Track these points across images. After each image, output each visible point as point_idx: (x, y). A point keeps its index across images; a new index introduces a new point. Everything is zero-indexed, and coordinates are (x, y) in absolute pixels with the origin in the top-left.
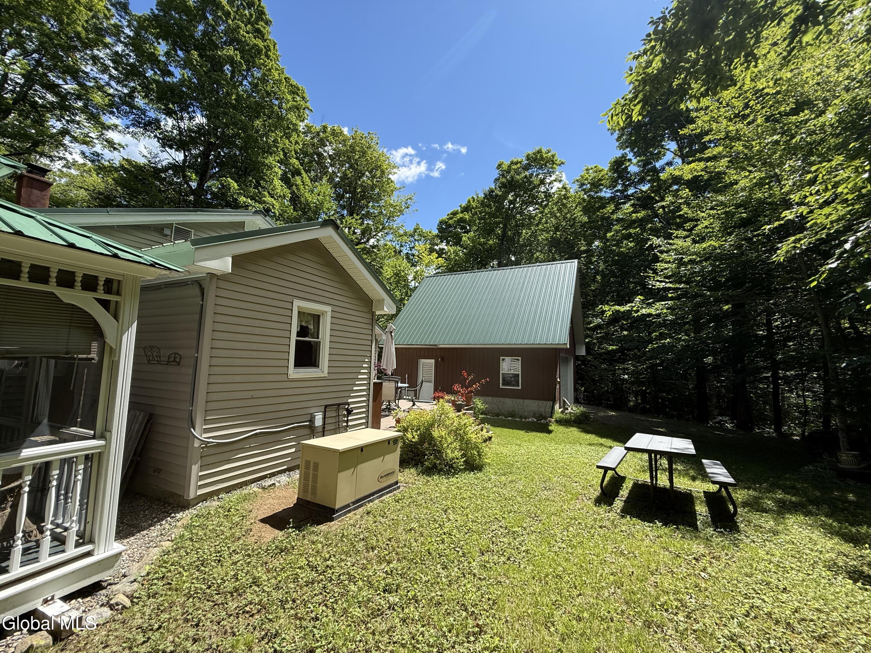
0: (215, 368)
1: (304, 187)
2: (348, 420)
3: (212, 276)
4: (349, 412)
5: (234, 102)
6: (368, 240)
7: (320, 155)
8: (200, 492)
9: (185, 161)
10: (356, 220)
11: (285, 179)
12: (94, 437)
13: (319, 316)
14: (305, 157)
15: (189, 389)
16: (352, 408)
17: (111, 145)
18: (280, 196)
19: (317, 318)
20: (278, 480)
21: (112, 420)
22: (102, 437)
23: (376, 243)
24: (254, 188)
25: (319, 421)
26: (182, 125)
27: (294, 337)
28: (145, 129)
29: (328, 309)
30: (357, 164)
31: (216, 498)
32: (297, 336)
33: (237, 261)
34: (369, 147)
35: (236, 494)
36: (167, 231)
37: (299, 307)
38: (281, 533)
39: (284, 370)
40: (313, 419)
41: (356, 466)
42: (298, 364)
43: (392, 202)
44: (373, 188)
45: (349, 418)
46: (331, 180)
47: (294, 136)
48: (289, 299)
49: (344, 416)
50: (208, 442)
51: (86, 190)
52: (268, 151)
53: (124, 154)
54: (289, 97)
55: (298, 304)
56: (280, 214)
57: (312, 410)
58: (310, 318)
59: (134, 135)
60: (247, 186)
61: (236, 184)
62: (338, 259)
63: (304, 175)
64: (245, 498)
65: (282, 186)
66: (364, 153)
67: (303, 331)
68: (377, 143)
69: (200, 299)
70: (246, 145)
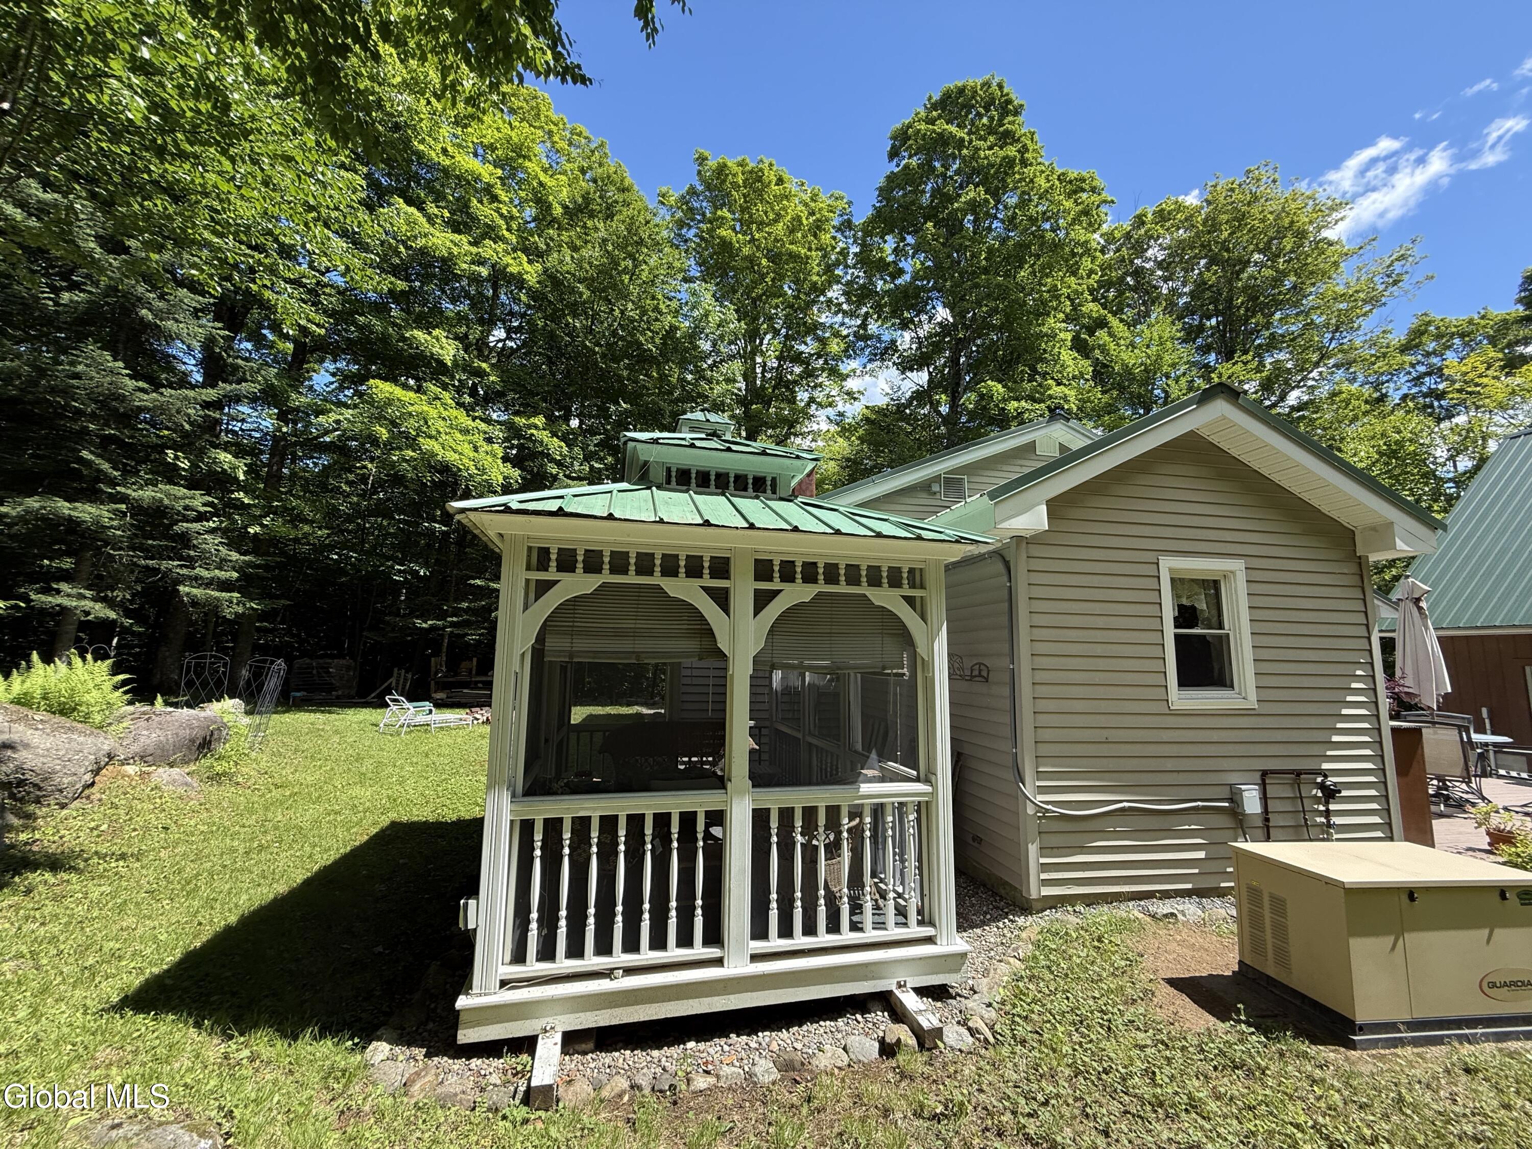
0: (1043, 688)
1: (1118, 345)
2: (1328, 811)
3: (1018, 539)
4: (1330, 794)
5: (984, 262)
6: (1283, 398)
7: (1138, 273)
8: (1046, 891)
9: (930, 381)
10: (1245, 363)
11: (1080, 346)
12: (917, 780)
13: (1216, 584)
14: (1108, 291)
15: (1007, 719)
16: (1335, 784)
17: (851, 396)
18: (1074, 377)
19: (1212, 587)
20: (1180, 908)
21: (935, 759)
22: (927, 781)
23: (1306, 398)
24: (1029, 381)
25: (1252, 802)
26: (921, 333)
27: (1170, 631)
28: (883, 360)
29: (1237, 566)
30: (1228, 250)
31: (1069, 908)
32: (1176, 627)
33: (1055, 507)
34: (1255, 198)
35: (1103, 913)
36: (935, 488)
37: (1171, 570)
38: (1222, 1027)
39: (1159, 693)
40: (1236, 798)
41: (1399, 934)
42: (1184, 682)
43: (1340, 289)
44: (1277, 281)
45: (1332, 807)
46: (1170, 307)
47: (1086, 263)
48: (1150, 556)
49: (1317, 800)
50: (1047, 811)
51: (835, 460)
52: (1042, 311)
53: (864, 401)
54: (1068, 204)
55: (1168, 564)
56: (1078, 409)
57: (1232, 778)
58: (1196, 589)
59: (872, 373)
60: (1015, 382)
61: (1000, 386)
62: (1244, 458)
63: (1114, 322)
64: (1123, 926)
65: (1075, 359)
66: (1240, 219)
67: (1186, 616)
68: (1274, 181)
69: (1005, 578)
70: (1007, 319)
